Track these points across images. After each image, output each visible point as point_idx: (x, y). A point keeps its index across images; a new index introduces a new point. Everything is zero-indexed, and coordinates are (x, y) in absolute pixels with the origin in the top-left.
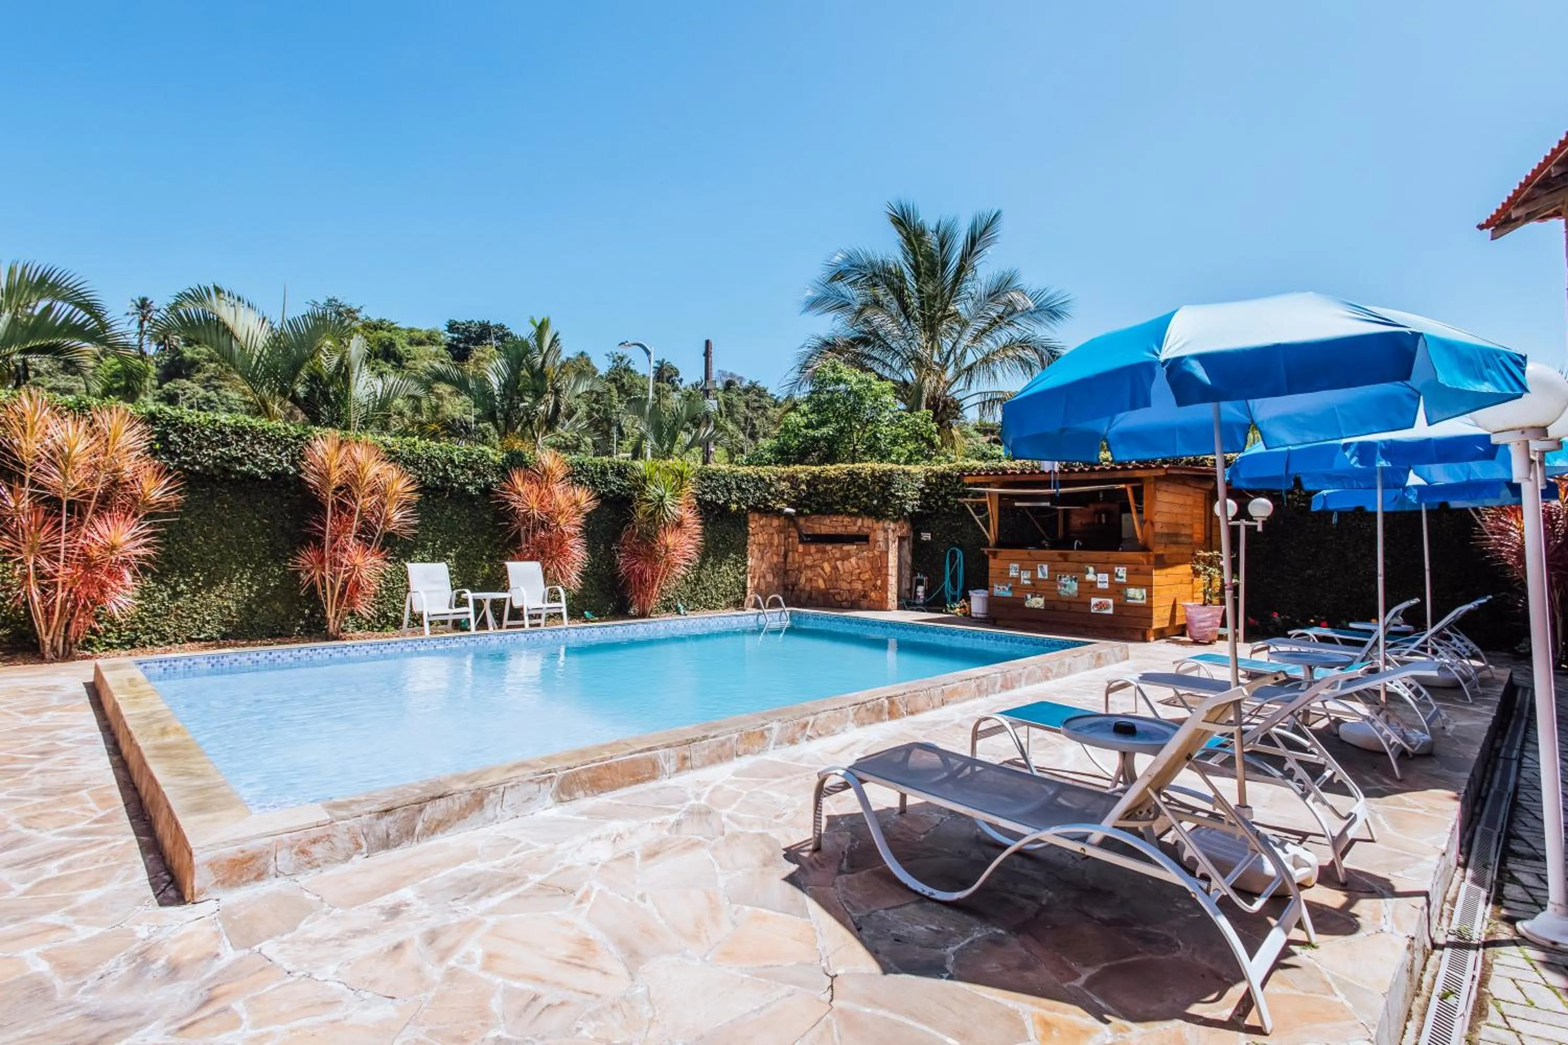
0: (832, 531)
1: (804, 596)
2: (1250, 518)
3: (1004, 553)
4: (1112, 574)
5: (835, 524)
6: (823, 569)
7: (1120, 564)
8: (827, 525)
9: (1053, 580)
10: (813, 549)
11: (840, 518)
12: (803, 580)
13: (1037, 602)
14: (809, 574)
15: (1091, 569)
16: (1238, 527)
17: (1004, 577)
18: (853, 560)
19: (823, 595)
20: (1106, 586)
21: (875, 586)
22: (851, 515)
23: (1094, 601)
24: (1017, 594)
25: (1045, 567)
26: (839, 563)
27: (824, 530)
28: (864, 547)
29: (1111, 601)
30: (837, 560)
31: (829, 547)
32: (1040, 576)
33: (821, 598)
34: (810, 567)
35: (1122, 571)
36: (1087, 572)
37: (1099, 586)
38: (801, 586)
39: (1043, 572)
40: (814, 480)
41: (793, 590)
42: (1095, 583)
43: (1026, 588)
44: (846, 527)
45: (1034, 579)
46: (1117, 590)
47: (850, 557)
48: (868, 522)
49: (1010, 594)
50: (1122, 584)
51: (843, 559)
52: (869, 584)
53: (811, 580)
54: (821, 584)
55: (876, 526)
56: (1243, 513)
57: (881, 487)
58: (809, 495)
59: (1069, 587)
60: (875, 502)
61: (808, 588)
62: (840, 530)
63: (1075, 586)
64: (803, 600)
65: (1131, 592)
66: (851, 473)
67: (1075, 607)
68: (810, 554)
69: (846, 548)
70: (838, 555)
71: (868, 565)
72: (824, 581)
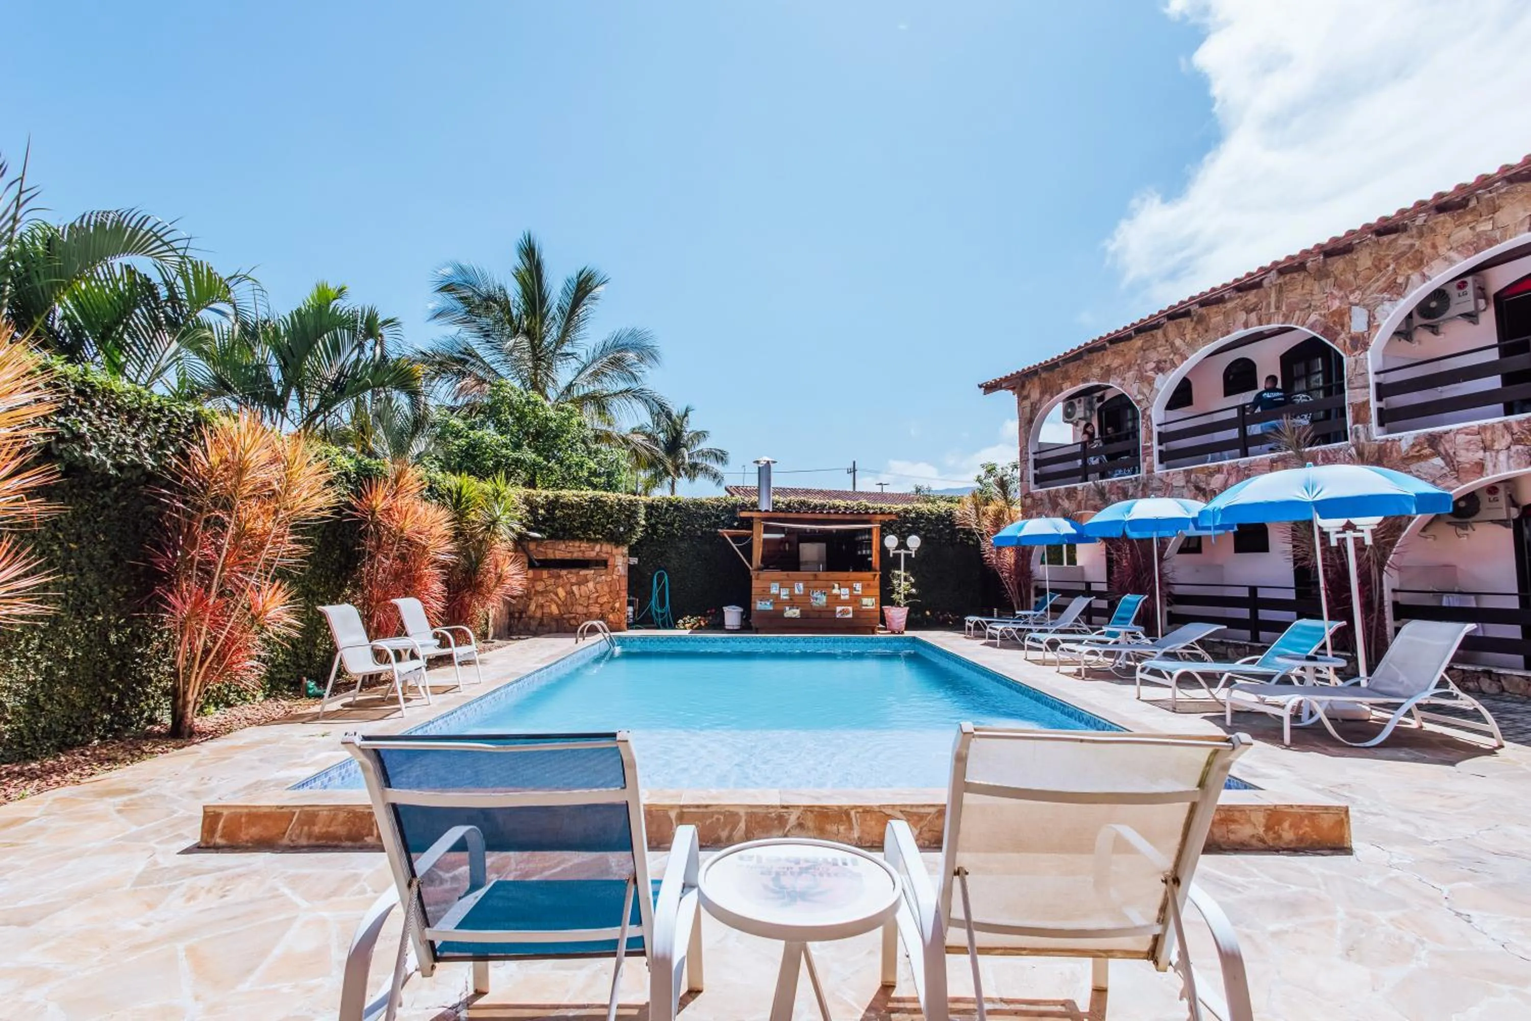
0: (568, 556)
1: (534, 623)
2: (907, 548)
3: (765, 574)
4: (852, 589)
5: (571, 549)
6: (557, 594)
7: (858, 581)
8: (562, 550)
9: (807, 595)
10: (545, 574)
11: (577, 544)
12: (533, 607)
13: (793, 613)
14: (541, 600)
15: (836, 585)
16: (900, 554)
17: (765, 594)
18: (591, 585)
19: (557, 620)
20: (847, 597)
21: (613, 609)
22: (589, 540)
23: (839, 609)
24: (779, 607)
25: (801, 585)
26: (575, 588)
27: (559, 555)
28: (603, 572)
29: (850, 609)
30: (572, 584)
31: (564, 572)
32: (797, 592)
33: (553, 624)
34: (541, 593)
35: (858, 586)
36: (834, 588)
37: (842, 597)
38: (529, 613)
39: (799, 588)
40: (553, 505)
41: (520, 617)
42: (840, 595)
43: (785, 603)
44: (584, 552)
45: (792, 596)
46: (855, 600)
47: (588, 582)
48: (607, 548)
49: (771, 608)
50: (858, 596)
51: (579, 584)
52: (607, 607)
53: (542, 606)
54: (554, 609)
55: (615, 551)
56: (902, 545)
57: (626, 515)
58: (545, 520)
59: (820, 600)
60: (622, 529)
61: (539, 614)
62: (577, 555)
63: (824, 599)
64: (533, 628)
65: (865, 601)
66: (595, 501)
67: (823, 615)
68: (541, 580)
69: (583, 572)
70: (574, 581)
71: (606, 589)
72: (558, 605)
